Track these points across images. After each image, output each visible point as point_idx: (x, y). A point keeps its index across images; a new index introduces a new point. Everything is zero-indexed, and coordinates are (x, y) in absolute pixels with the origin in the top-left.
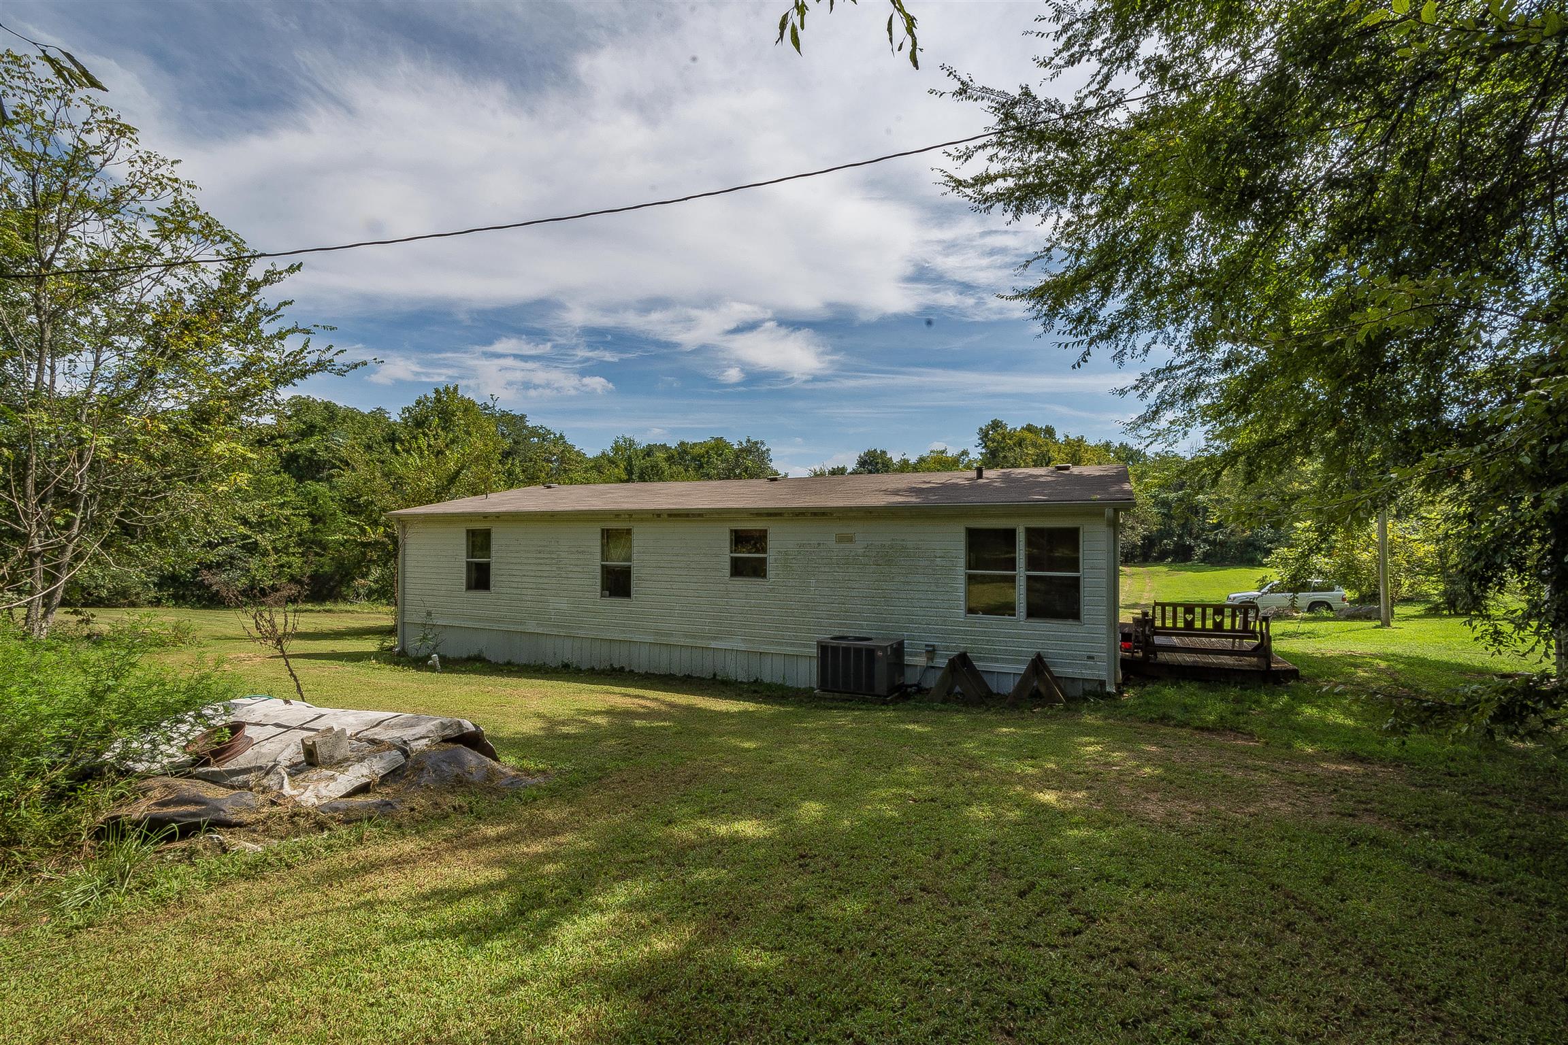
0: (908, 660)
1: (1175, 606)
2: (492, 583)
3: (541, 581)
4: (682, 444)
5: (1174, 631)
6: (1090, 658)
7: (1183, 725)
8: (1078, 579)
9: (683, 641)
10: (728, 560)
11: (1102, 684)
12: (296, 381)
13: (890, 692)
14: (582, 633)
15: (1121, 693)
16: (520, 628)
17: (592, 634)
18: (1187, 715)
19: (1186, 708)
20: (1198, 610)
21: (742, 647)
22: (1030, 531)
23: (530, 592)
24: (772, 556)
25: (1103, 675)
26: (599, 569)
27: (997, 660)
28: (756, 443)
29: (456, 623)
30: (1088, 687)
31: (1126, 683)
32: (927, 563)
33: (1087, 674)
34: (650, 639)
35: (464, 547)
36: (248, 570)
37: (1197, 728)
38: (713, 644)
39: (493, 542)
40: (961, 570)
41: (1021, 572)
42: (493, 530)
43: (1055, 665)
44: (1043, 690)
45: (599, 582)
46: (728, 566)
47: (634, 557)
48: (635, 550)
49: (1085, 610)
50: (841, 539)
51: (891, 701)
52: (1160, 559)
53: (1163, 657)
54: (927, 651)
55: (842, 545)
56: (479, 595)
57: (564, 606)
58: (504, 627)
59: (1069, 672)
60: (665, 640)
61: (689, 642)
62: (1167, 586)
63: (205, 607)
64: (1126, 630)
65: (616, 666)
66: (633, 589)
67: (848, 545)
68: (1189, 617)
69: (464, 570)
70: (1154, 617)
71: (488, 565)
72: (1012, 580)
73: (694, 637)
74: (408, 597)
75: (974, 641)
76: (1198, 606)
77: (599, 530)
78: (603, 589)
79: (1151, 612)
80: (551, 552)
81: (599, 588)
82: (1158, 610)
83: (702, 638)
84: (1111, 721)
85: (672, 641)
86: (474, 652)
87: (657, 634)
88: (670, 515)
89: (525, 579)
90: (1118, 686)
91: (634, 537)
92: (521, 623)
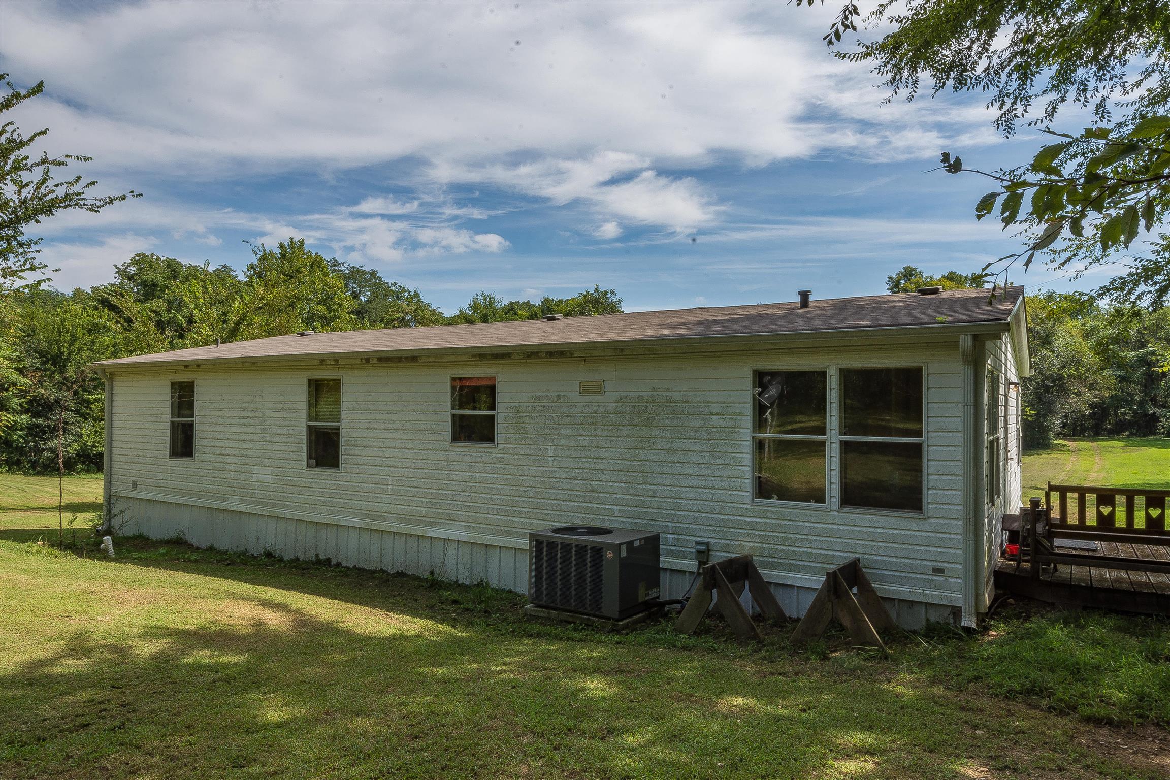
0: (665, 561)
1: (1082, 492)
2: (195, 449)
3: (244, 445)
4: (546, 300)
5: (1081, 531)
6: (938, 571)
7: (1066, 709)
8: (919, 446)
9: (396, 527)
10: (449, 418)
11: (956, 612)
12: (41, 218)
13: (625, 613)
14: (286, 513)
15: (986, 629)
16: (222, 505)
17: (297, 515)
18: (1079, 687)
19: (1076, 671)
20: (1121, 499)
21: (464, 536)
22: (846, 374)
23: (233, 460)
24: (502, 414)
25: (957, 598)
26: (304, 431)
27: (797, 569)
28: (605, 293)
29: (160, 498)
30: (934, 617)
31: (997, 611)
32: (700, 423)
33: (933, 595)
34: (359, 522)
35: (168, 404)
36: (81, 436)
37: (1088, 719)
38: (431, 532)
39: (198, 397)
40: (746, 434)
41: (833, 437)
42: (197, 383)
43: (882, 579)
44: (846, 621)
45: (305, 447)
46: (448, 426)
47: (344, 415)
48: (344, 406)
49: (929, 496)
50: (587, 389)
51: (626, 627)
52: (1116, 431)
53: (1065, 571)
54: (699, 552)
55: (587, 398)
56: (181, 463)
57: (268, 478)
58: (207, 503)
59: (904, 591)
60: (376, 525)
61: (402, 528)
62: (1122, 465)
63: (39, 474)
64: (1015, 526)
65: (322, 557)
66: (342, 458)
67: (597, 398)
68: (1106, 511)
69: (168, 432)
70: (1049, 508)
71: (191, 425)
72: (819, 448)
73: (409, 521)
74: (115, 464)
75: (765, 540)
76: (1120, 491)
77: (305, 382)
78: (310, 457)
79: (1043, 501)
80: (255, 410)
81: (304, 455)
82: (1055, 497)
83: (419, 523)
84: (938, 690)
85: (385, 526)
86: (173, 535)
87: (368, 516)
88: (380, 360)
89: (229, 444)
90: (981, 618)
91: (344, 389)
92: (224, 499)
